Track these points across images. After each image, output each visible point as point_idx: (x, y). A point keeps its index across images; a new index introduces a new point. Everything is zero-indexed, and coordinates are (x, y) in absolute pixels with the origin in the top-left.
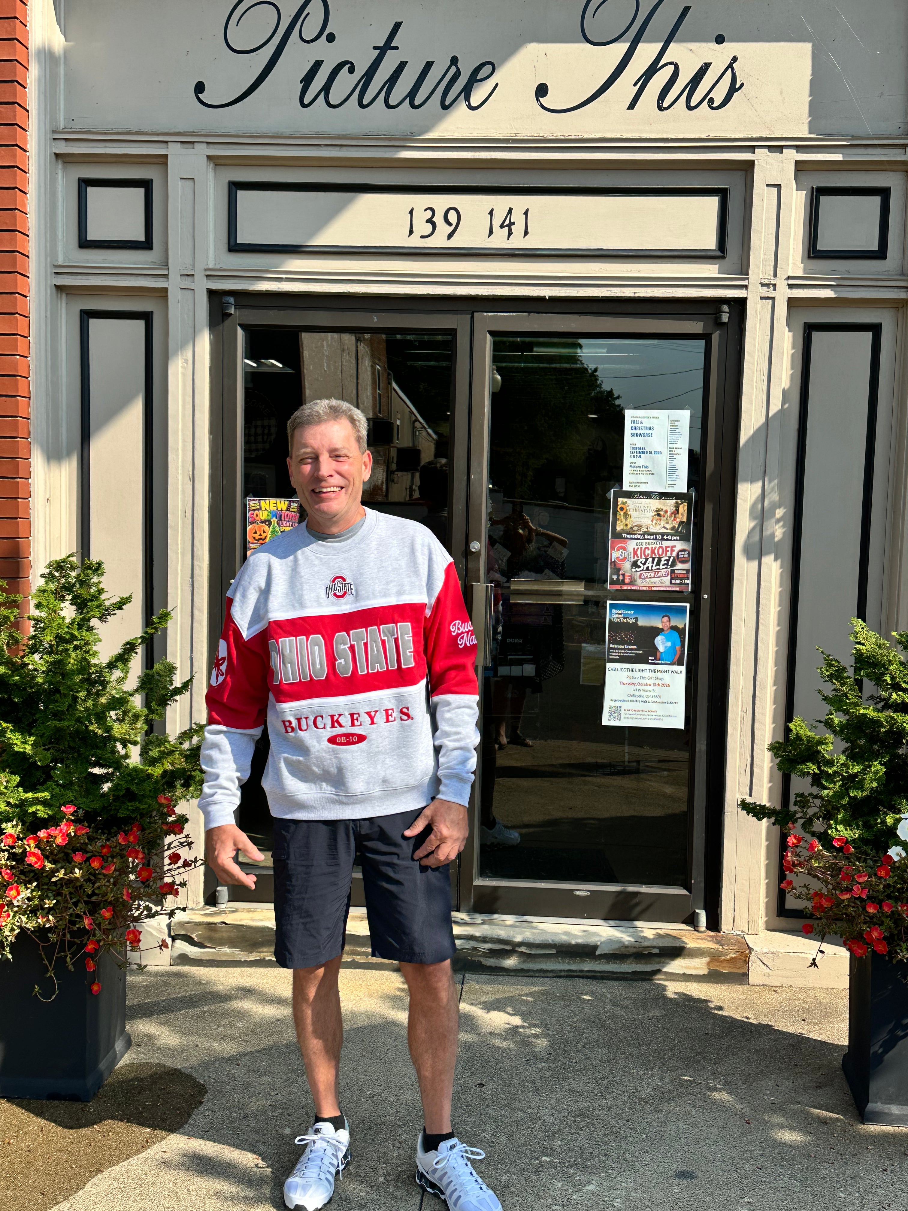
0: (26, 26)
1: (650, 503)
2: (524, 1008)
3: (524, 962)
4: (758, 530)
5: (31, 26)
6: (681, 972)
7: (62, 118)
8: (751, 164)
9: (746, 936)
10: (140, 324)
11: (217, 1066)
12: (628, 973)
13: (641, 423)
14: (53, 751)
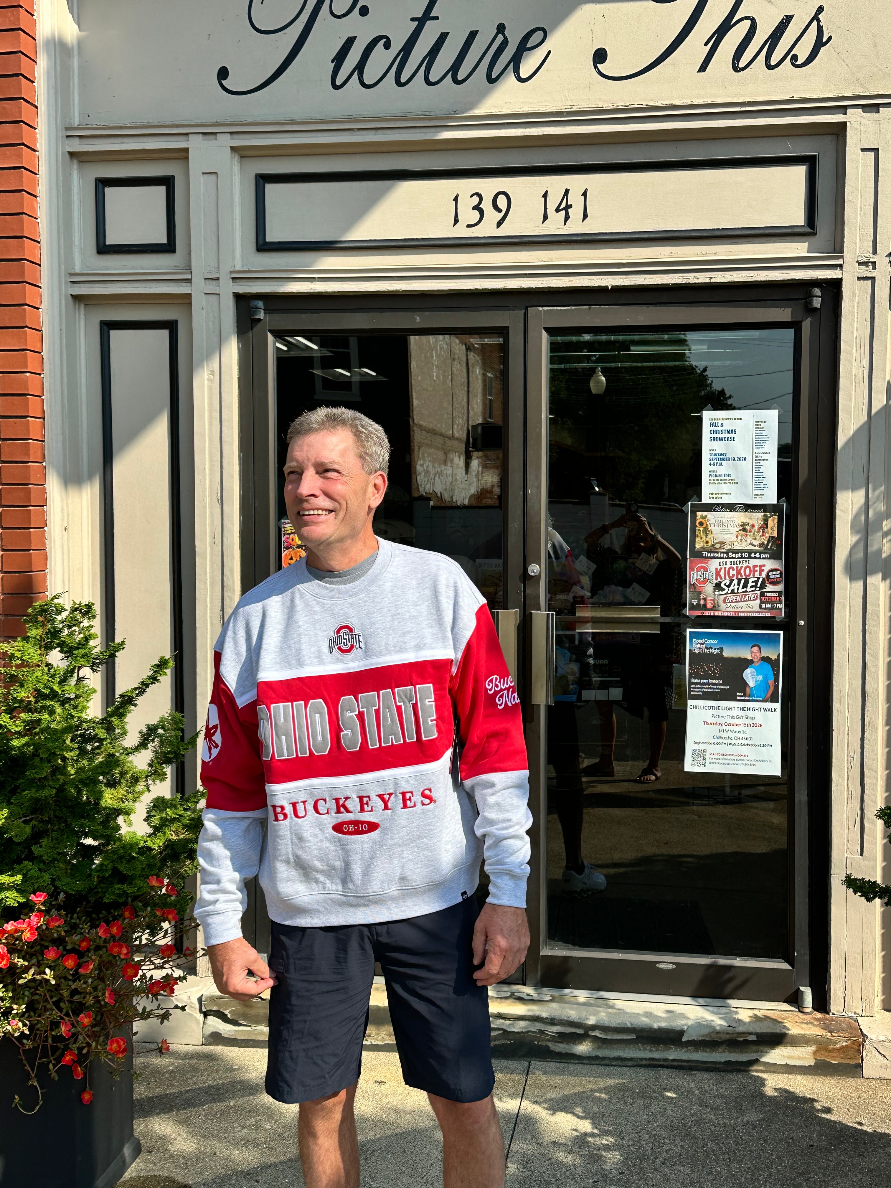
0: (33, 15)
1: (734, 517)
2: (596, 1109)
3: (599, 1048)
4: (862, 545)
5: (39, 14)
6: (783, 1063)
7: (77, 114)
8: (842, 127)
9: (859, 1019)
10: (165, 333)
11: (233, 1182)
12: (720, 1063)
13: (722, 425)
14: (36, 823)
